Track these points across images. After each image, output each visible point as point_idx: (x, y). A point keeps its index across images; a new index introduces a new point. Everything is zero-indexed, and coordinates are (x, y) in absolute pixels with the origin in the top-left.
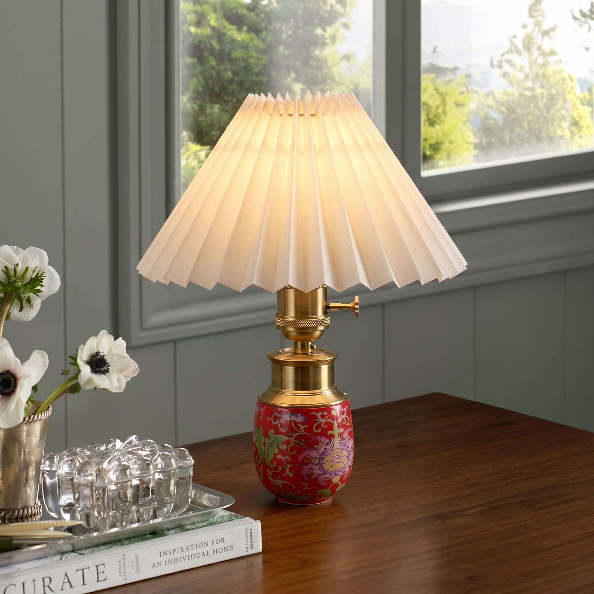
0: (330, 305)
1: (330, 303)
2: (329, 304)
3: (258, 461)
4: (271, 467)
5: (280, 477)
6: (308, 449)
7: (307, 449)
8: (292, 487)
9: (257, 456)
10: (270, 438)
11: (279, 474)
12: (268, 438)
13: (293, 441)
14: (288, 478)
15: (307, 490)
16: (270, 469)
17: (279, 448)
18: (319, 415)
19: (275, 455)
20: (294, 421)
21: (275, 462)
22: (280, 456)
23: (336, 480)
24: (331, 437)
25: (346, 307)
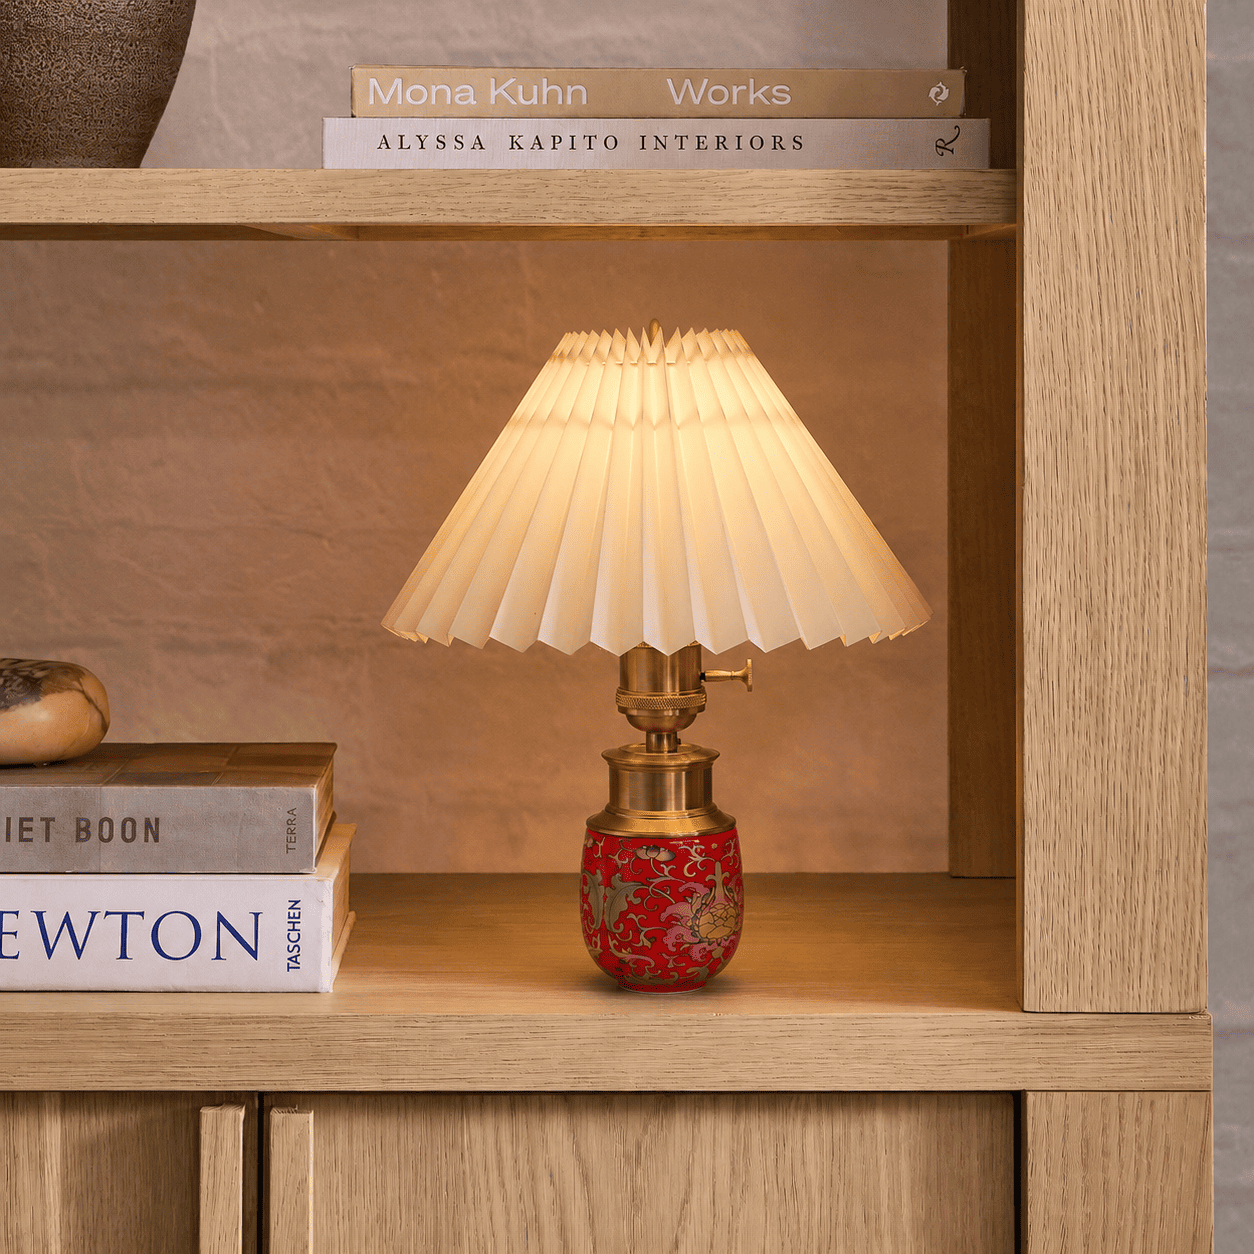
0: (707, 675)
1: (706, 671)
2: (705, 673)
4: (615, 934)
5: (630, 949)
7: (675, 903)
8: (650, 963)
11: (630, 943)
12: (611, 887)
13: (652, 891)
14: (643, 950)
15: (672, 970)
16: (614, 937)
17: (630, 903)
18: (693, 851)
19: (623, 915)
20: (654, 859)
21: (621, 925)
22: (632, 916)
23: (718, 953)
24: (711, 885)
25: (732, 677)
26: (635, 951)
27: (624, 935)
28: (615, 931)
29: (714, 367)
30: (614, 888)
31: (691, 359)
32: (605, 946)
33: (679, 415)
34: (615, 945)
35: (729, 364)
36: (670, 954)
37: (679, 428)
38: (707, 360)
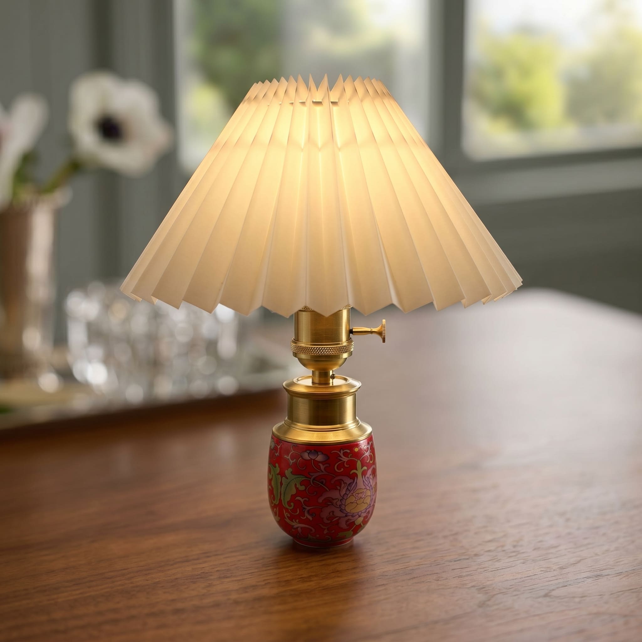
0: (353, 330)
1: (354, 328)
2: (352, 328)
3: (273, 501)
4: (288, 509)
5: (298, 520)
6: (330, 490)
7: (328, 490)
8: (312, 530)
9: (272, 496)
10: (287, 478)
11: (298, 517)
12: (285, 477)
13: (312, 481)
14: (307, 522)
15: (327, 535)
17: (297, 489)
18: (341, 454)
19: (293, 497)
20: (314, 460)
21: (292, 504)
22: (298, 498)
24: (354, 477)
25: (371, 332)
26: (301, 522)
27: (294, 510)
28: (289, 508)
29: (367, 104)
31: (350, 100)
32: (282, 516)
33: (339, 140)
34: (288, 516)
35: (378, 102)
36: (325, 524)
37: (339, 149)
38: (362, 101)
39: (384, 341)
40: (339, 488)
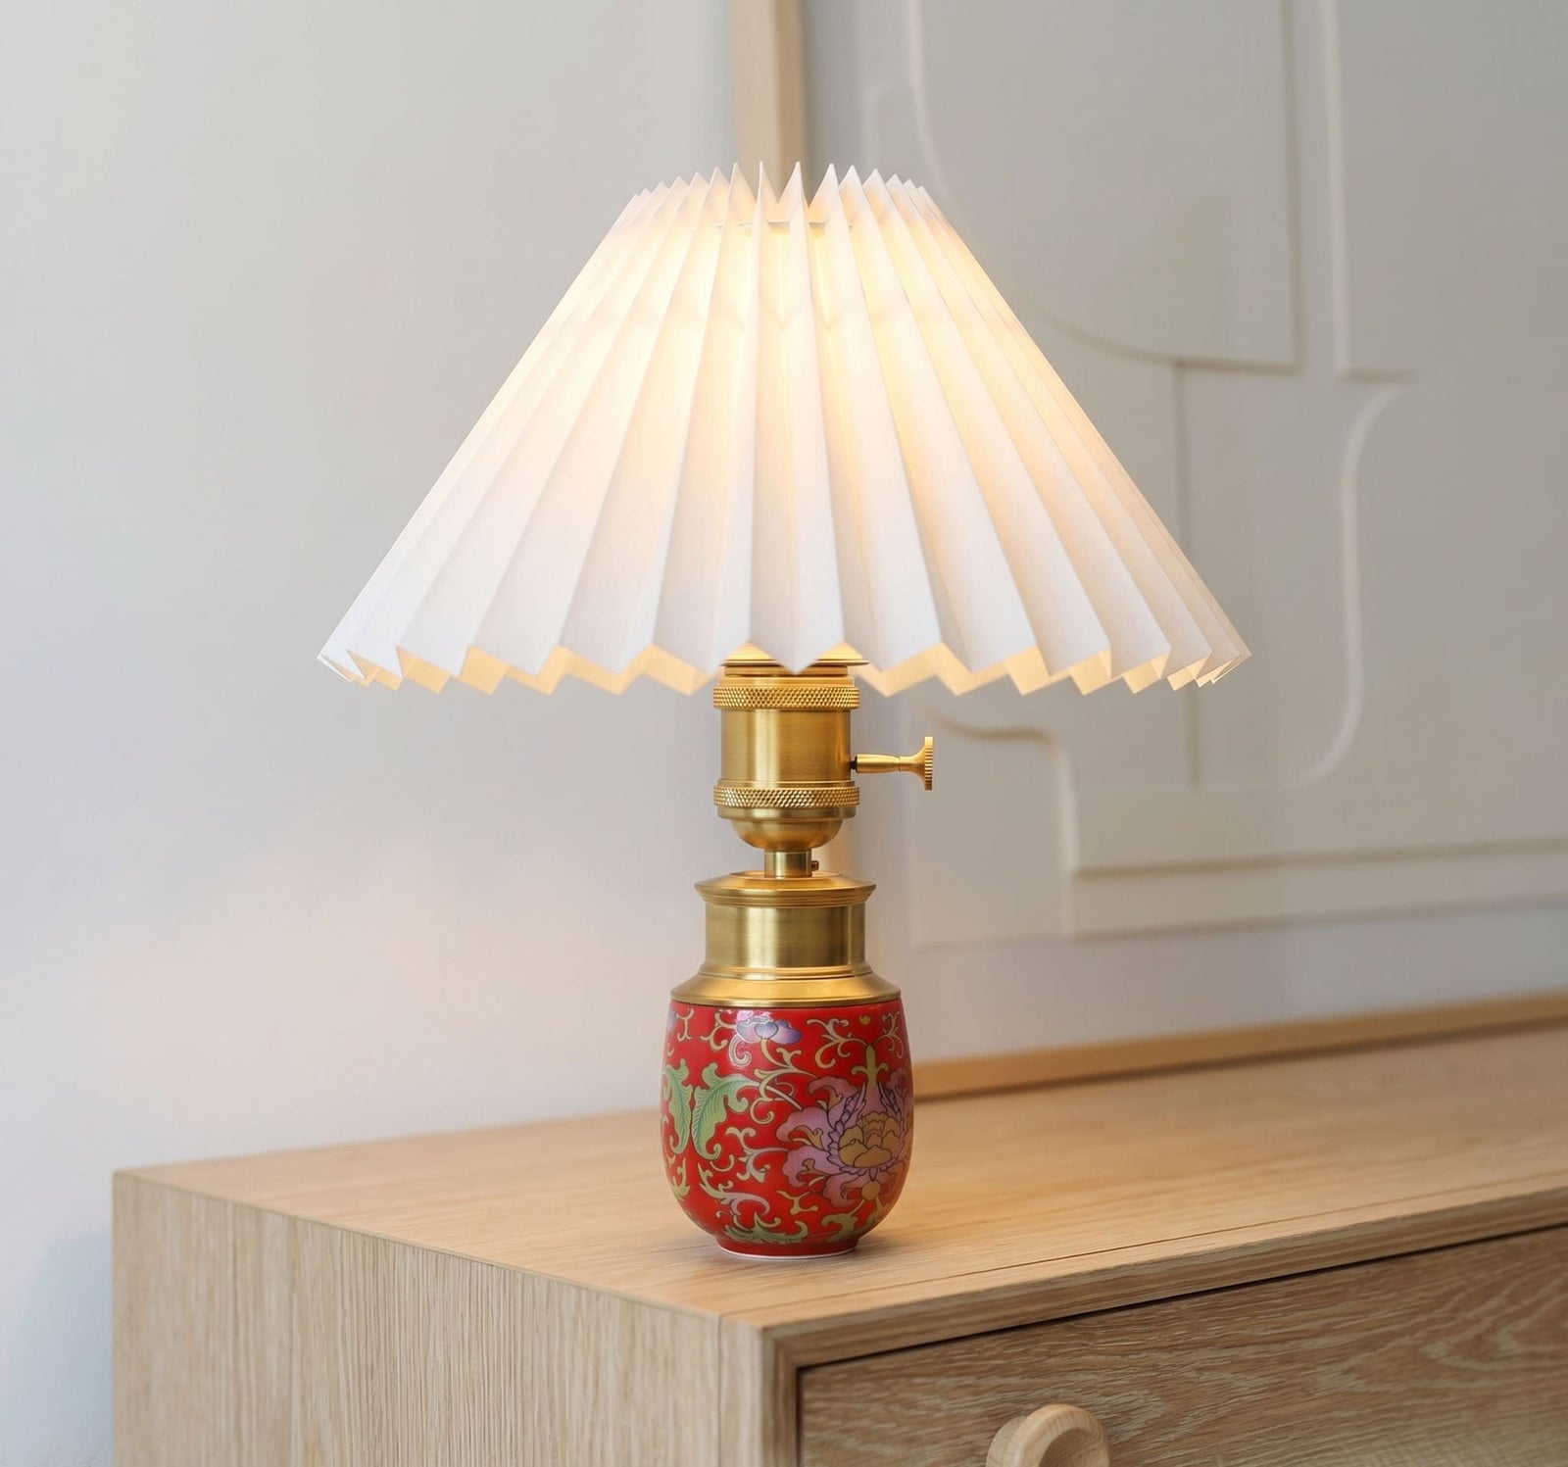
0: (859, 761)
1: (858, 756)
2: (856, 758)
3: (674, 1150)
4: (708, 1160)
5: (731, 1184)
6: (803, 1108)
7: (799, 1107)
8: (764, 1208)
9: (671, 1137)
10: (706, 1087)
11: (731, 1176)
12: (701, 1086)
13: (766, 1090)
14: (751, 1186)
15: (800, 1216)
16: (706, 1165)
17: (730, 1110)
18: (829, 1027)
19: (720, 1128)
20: (769, 1039)
21: (718, 1147)
22: (732, 1130)
23: (870, 1191)
24: (860, 1081)
25: (899, 766)
26: (740, 1187)
27: (722, 1162)
28: (709, 1157)
30: (704, 1086)
32: (694, 1180)
33: (827, 307)
34: (708, 1178)
36: (794, 1192)
37: (828, 326)
39: (929, 785)
40: (824, 1104)
